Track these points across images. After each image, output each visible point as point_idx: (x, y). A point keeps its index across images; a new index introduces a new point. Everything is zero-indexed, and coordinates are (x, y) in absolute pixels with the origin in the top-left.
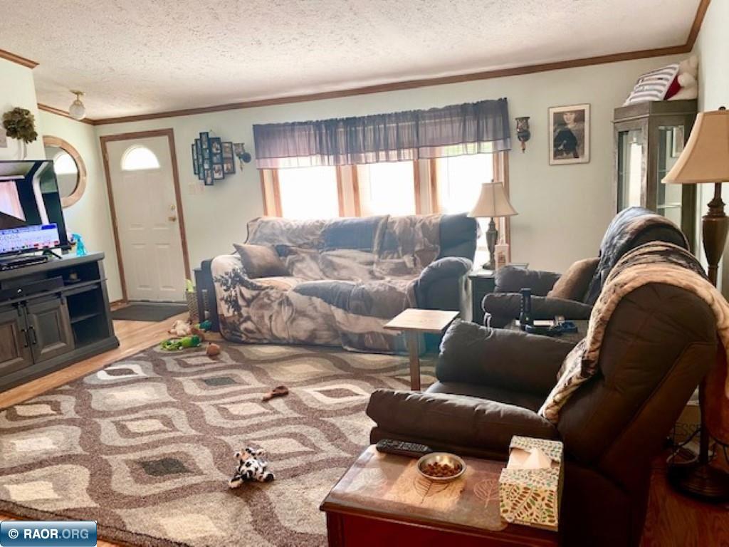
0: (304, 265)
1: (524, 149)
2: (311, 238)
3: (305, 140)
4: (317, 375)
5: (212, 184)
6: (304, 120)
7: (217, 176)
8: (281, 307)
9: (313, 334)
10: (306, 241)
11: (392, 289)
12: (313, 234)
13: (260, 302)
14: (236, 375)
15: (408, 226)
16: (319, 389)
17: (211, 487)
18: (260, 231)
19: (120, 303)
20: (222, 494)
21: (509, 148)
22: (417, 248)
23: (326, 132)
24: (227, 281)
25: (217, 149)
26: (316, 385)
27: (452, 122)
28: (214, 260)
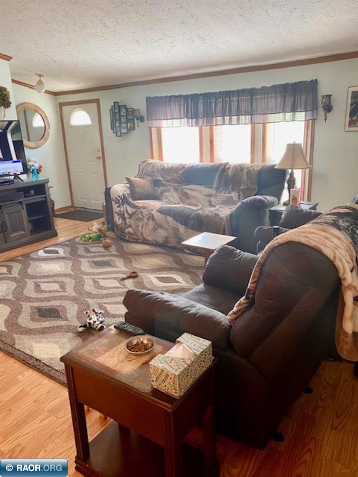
0: (170, 194)
1: (326, 119)
2: (175, 175)
3: (177, 107)
4: (161, 266)
5: (120, 136)
6: (177, 95)
7: (123, 131)
8: (148, 221)
9: (167, 240)
10: (172, 177)
11: (217, 215)
12: (177, 173)
13: (137, 216)
14: (114, 261)
15: (238, 171)
16: (157, 276)
17: (68, 329)
18: (146, 169)
19: (69, 208)
20: (72, 334)
21: (315, 117)
22: (242, 187)
23: (191, 103)
24: (119, 201)
25: (124, 113)
26: (156, 273)
27: (276, 98)
28: (113, 187)
